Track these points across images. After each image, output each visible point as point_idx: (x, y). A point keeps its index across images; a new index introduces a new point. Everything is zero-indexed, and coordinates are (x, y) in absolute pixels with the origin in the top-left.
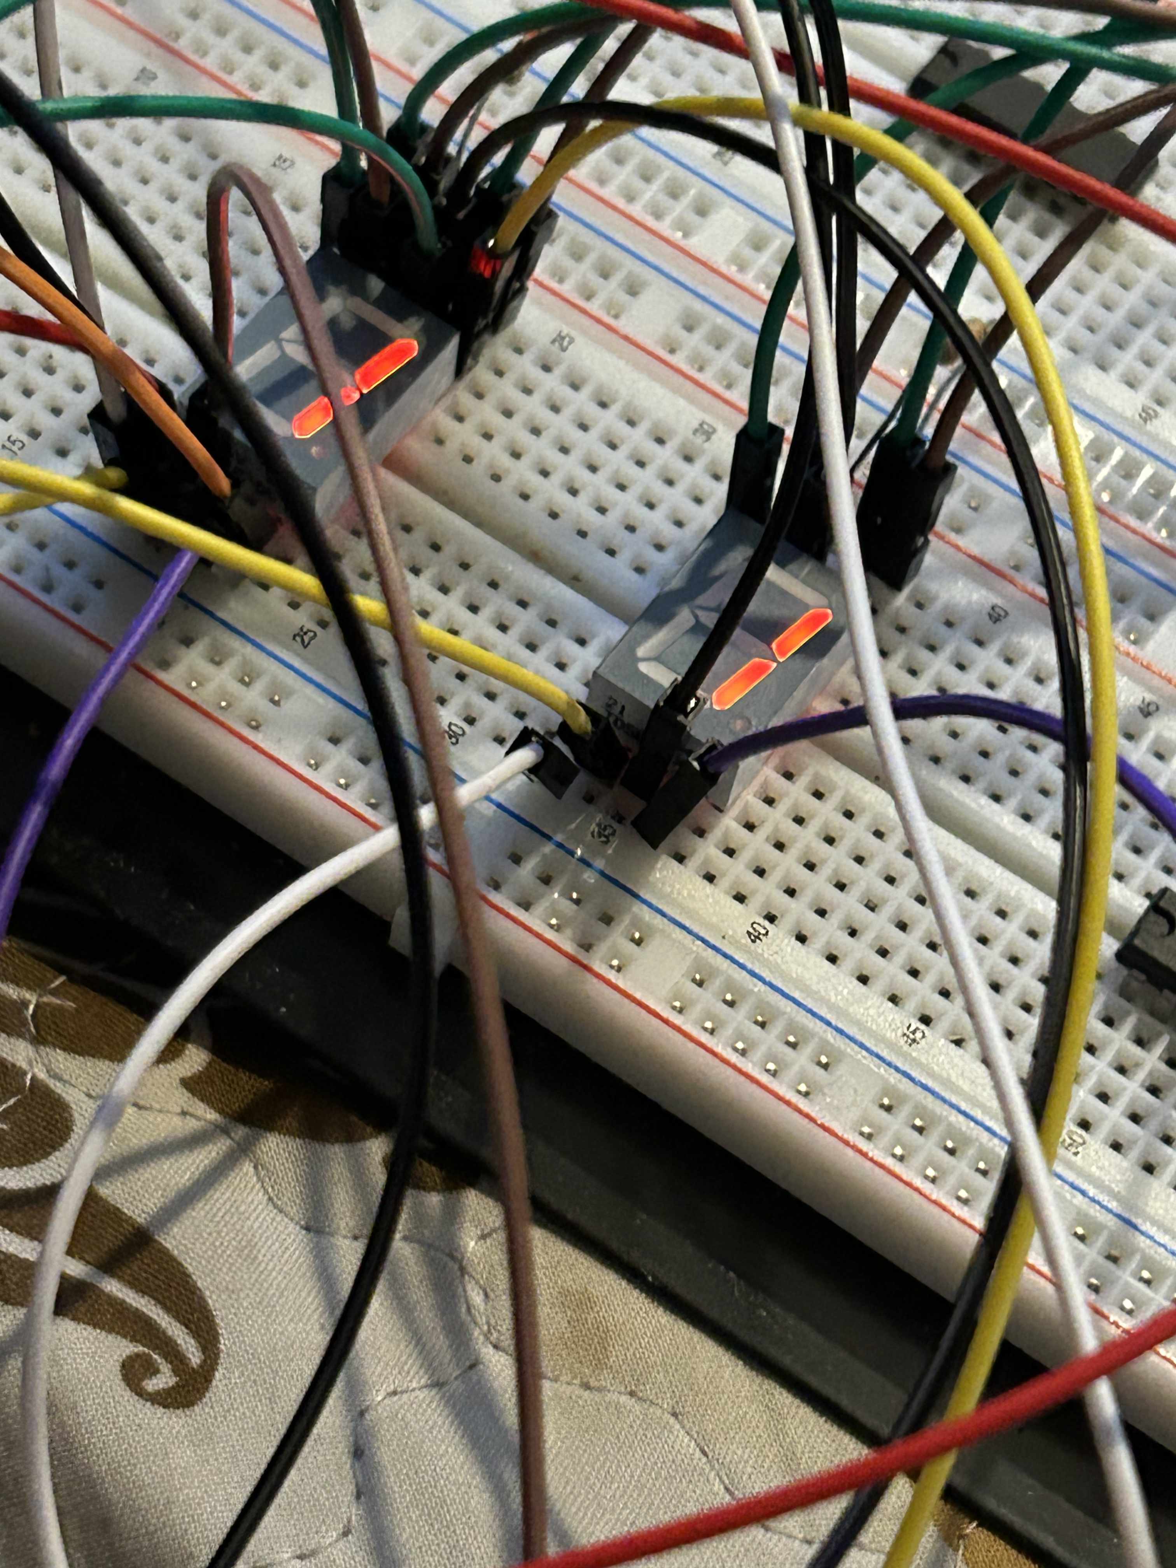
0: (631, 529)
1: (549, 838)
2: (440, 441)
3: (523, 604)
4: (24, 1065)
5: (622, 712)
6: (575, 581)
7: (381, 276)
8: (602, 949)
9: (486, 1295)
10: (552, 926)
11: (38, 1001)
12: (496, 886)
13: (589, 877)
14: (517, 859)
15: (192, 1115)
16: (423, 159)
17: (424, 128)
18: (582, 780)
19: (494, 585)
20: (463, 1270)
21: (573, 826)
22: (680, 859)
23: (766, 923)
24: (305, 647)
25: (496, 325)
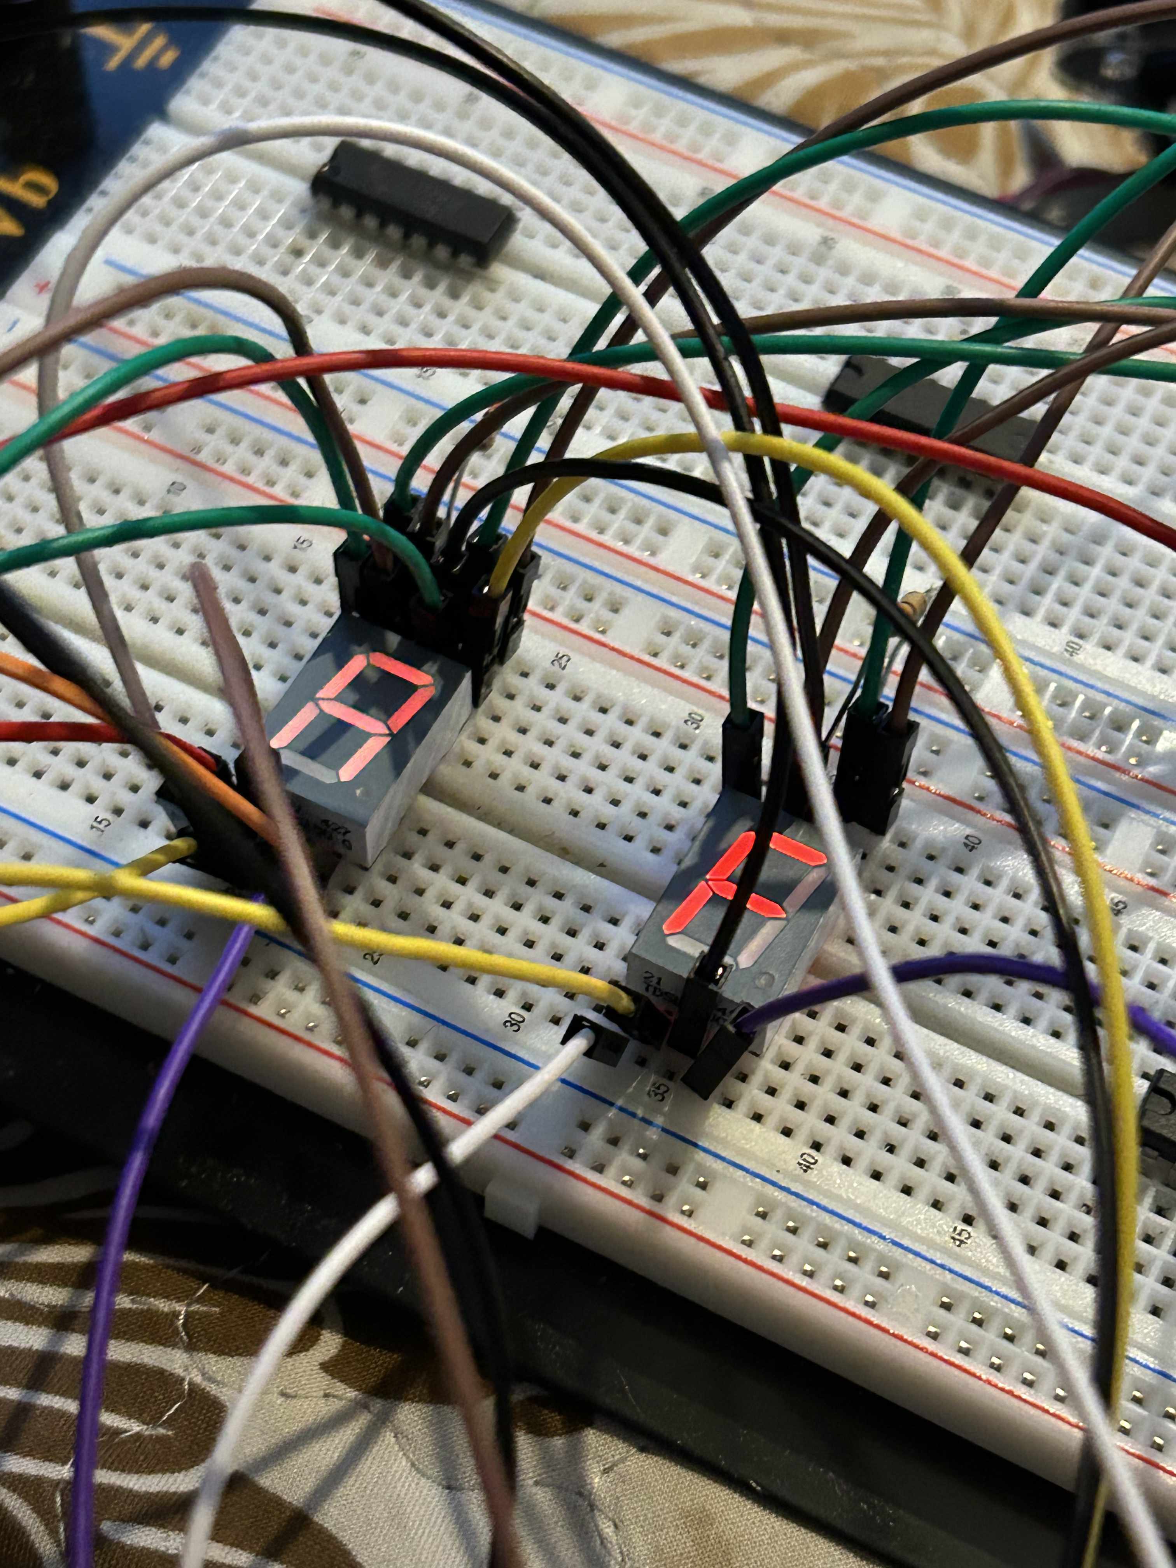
0: (643, 815)
1: (612, 1104)
2: (468, 764)
3: (559, 896)
4: (180, 1372)
5: (659, 983)
6: (601, 868)
7: (397, 632)
8: (672, 1200)
9: (616, 1526)
10: (624, 1183)
11: (186, 1311)
12: (571, 1154)
13: (653, 1134)
14: (585, 1127)
15: (334, 1396)
16: (418, 526)
17: (415, 499)
18: (632, 1047)
19: (531, 883)
20: (592, 1507)
21: (630, 1090)
22: (729, 1104)
23: (813, 1152)
24: (376, 963)
25: (502, 658)
